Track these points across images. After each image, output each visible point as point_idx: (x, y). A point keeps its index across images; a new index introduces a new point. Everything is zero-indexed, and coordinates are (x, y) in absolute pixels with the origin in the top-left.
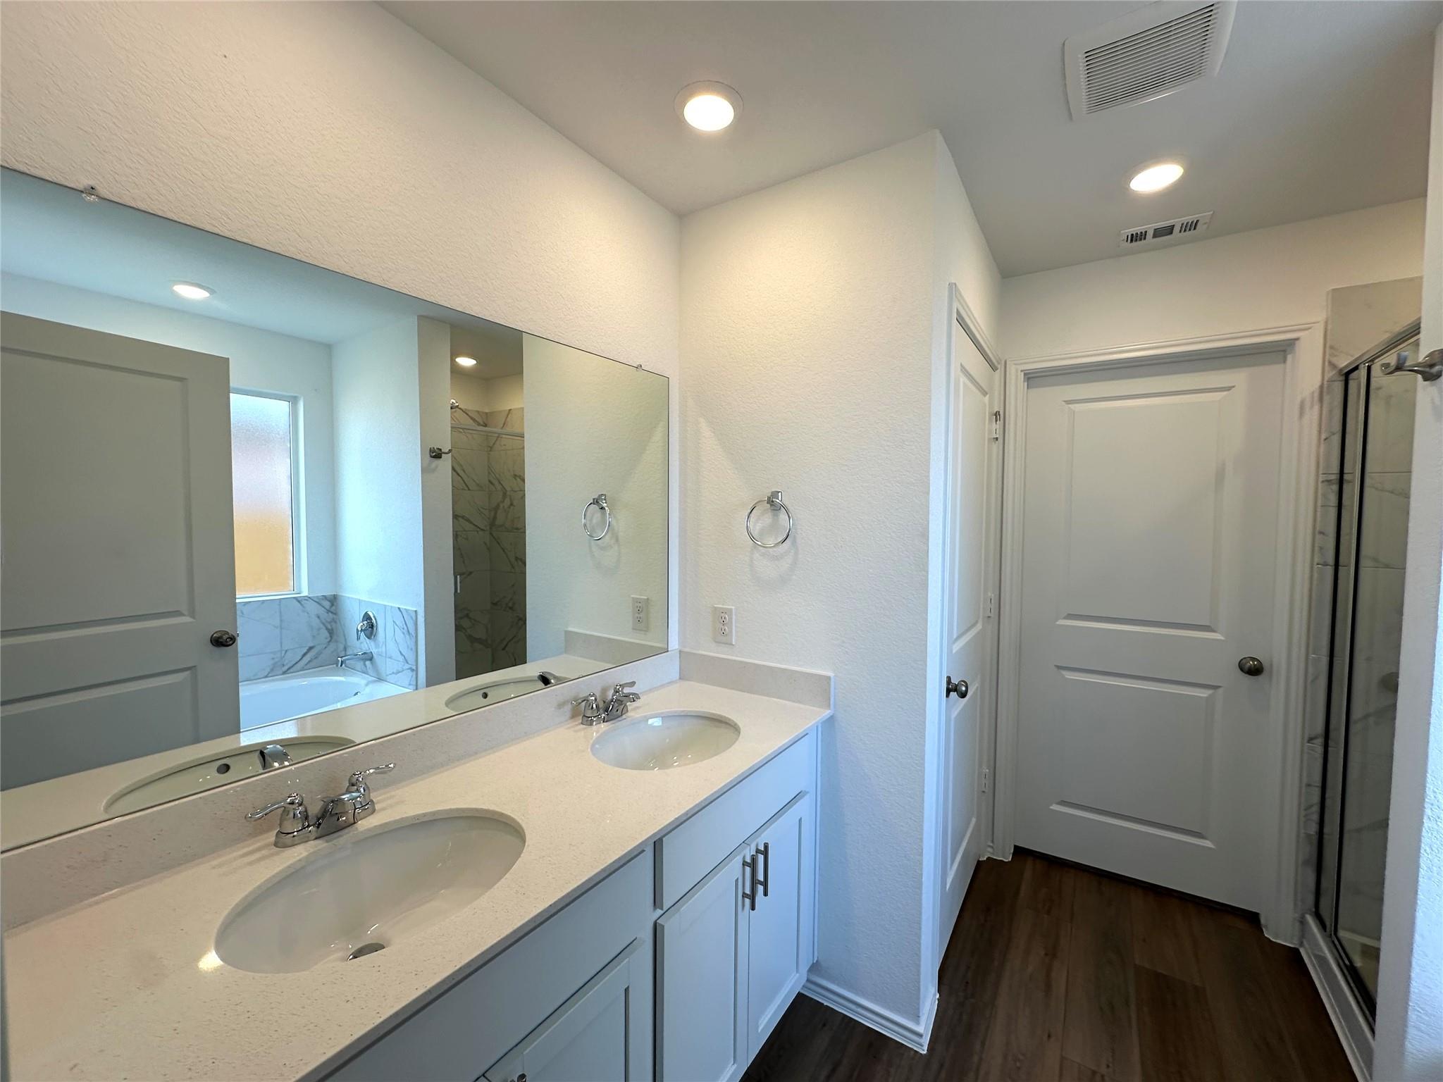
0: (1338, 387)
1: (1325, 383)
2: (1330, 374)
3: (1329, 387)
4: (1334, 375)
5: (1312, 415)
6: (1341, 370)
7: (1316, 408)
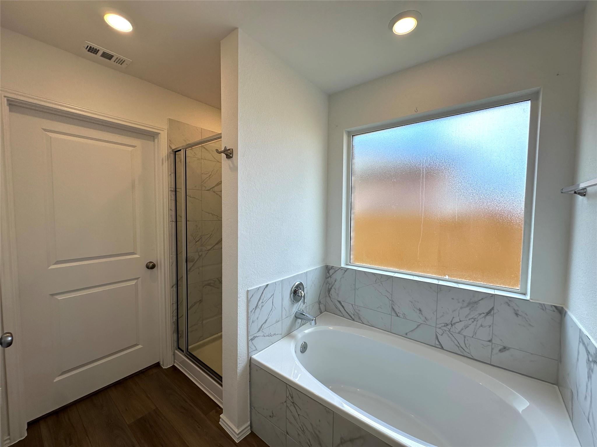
0: (172, 156)
1: (169, 153)
2: (170, 150)
3: (170, 155)
4: (171, 151)
5: (166, 164)
6: (173, 150)
7: (167, 162)
